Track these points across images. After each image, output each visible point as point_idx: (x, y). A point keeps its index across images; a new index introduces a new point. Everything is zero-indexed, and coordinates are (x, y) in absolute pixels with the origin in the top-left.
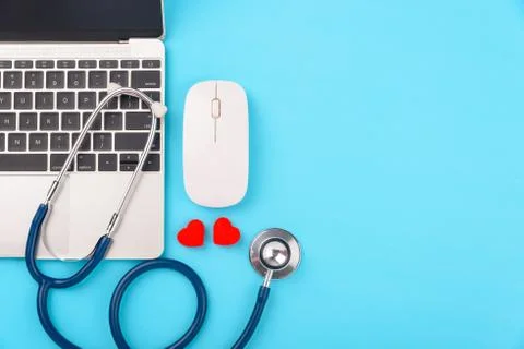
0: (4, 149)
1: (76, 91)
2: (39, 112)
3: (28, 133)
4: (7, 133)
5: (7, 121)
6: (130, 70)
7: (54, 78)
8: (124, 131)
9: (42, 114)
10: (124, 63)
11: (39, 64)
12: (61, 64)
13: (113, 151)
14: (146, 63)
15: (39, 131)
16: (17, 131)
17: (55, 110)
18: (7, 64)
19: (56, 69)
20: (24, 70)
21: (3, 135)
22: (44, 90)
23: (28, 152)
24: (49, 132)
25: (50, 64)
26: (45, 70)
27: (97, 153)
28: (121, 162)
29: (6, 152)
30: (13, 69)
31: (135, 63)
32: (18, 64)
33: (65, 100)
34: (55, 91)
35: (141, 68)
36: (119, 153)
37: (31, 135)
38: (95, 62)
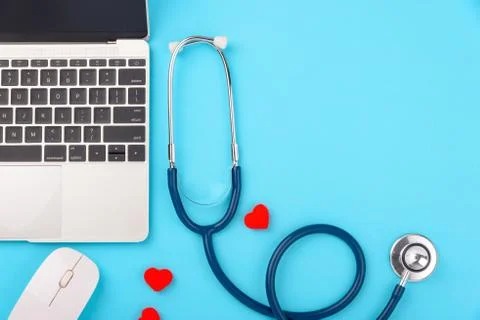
0: (1, 142)
1: (68, 88)
2: (34, 107)
3: (24, 126)
4: (4, 126)
5: (4, 116)
6: (117, 68)
7: (48, 76)
8: (112, 124)
9: (37, 109)
10: (112, 62)
11: (34, 63)
12: (54, 63)
13: (102, 143)
14: (132, 62)
15: (34, 124)
16: (14, 124)
17: (48, 105)
18: (5, 63)
19: (49, 67)
20: (20, 69)
21: (1, 128)
22: (39, 86)
23: (24, 143)
24: (43, 126)
25: (44, 63)
26: (39, 69)
27: (87, 144)
28: (110, 153)
29: (4, 143)
30: (10, 67)
31: (122, 62)
32: (15, 63)
33: (58, 96)
34: (49, 88)
35: (127, 67)
36: (107, 144)
37: (27, 128)
38: (85, 61)
